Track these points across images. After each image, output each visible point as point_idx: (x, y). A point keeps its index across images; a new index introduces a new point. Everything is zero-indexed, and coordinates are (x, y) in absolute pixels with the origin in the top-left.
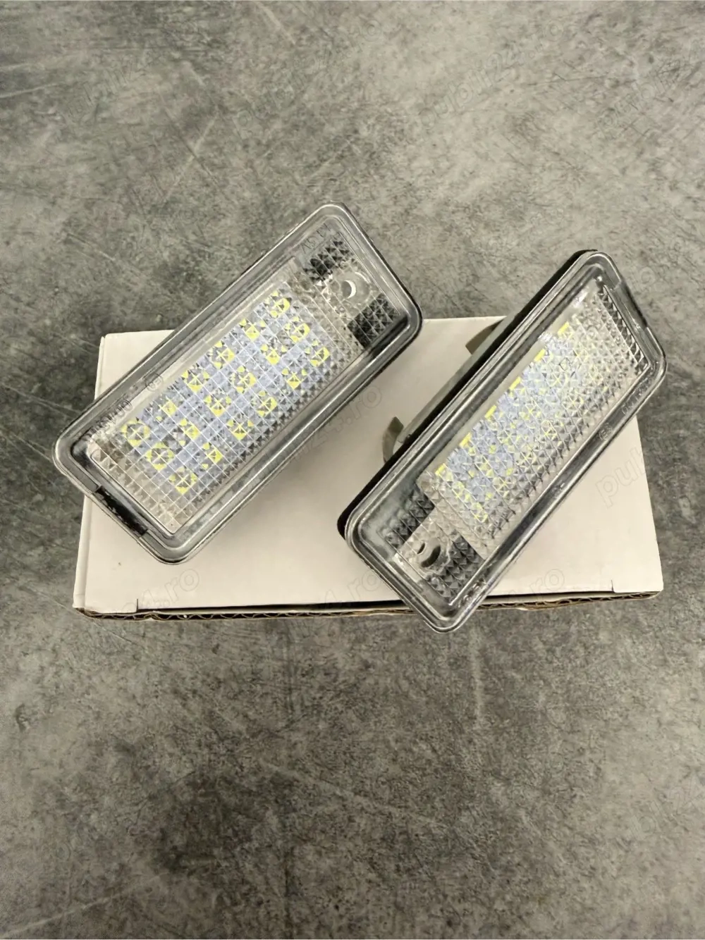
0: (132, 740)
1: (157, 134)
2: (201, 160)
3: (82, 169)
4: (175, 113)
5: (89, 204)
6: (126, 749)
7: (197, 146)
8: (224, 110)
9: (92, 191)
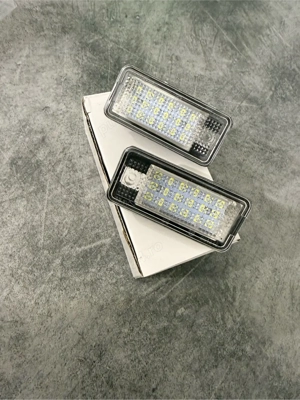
0: (47, 140)
1: (243, 91)
2: (240, 107)
3: (221, 74)
4: (252, 94)
5: (210, 79)
6: (43, 140)
7: (244, 104)
8: (261, 108)
9: (215, 78)
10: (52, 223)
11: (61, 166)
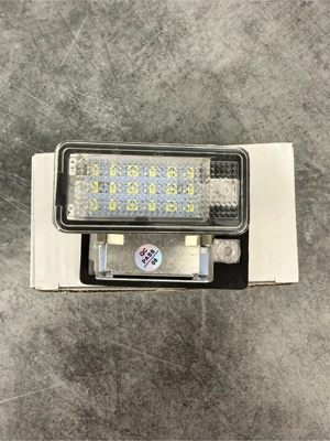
0: (52, 328)
1: (56, 26)
2: (79, 43)
3: (17, 46)
4: (65, 15)
5: (22, 67)
6: (49, 332)
7: (77, 35)
8: (92, 13)
9: (23, 59)
10: (163, 349)
11: (93, 320)
